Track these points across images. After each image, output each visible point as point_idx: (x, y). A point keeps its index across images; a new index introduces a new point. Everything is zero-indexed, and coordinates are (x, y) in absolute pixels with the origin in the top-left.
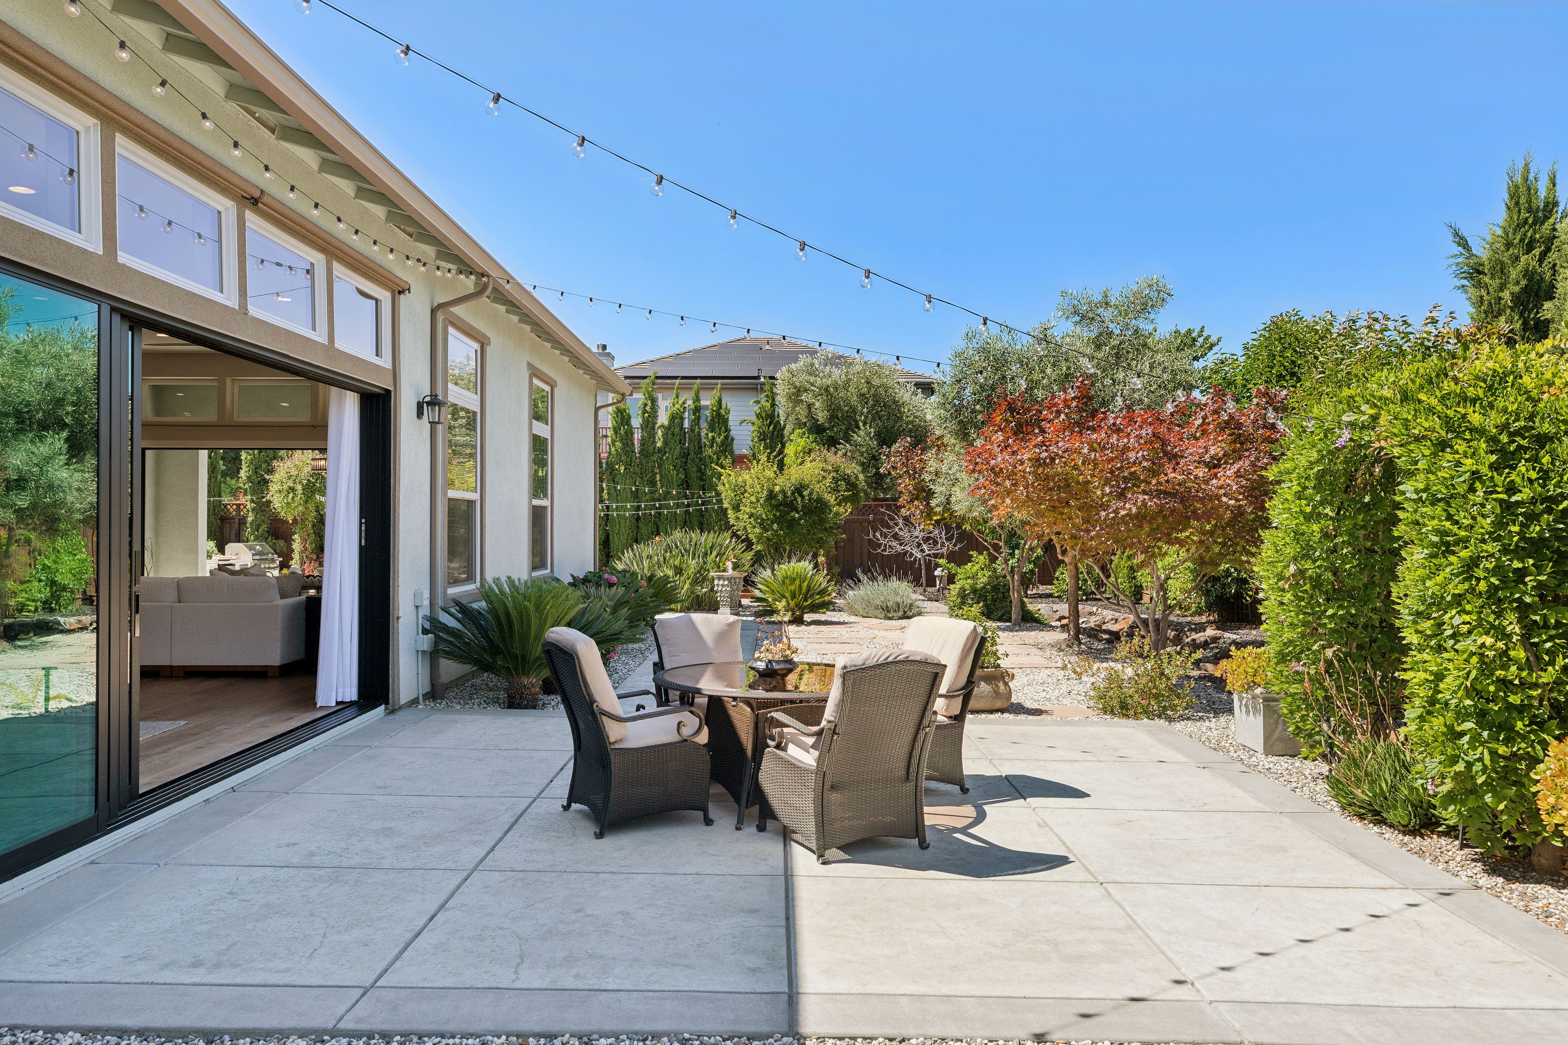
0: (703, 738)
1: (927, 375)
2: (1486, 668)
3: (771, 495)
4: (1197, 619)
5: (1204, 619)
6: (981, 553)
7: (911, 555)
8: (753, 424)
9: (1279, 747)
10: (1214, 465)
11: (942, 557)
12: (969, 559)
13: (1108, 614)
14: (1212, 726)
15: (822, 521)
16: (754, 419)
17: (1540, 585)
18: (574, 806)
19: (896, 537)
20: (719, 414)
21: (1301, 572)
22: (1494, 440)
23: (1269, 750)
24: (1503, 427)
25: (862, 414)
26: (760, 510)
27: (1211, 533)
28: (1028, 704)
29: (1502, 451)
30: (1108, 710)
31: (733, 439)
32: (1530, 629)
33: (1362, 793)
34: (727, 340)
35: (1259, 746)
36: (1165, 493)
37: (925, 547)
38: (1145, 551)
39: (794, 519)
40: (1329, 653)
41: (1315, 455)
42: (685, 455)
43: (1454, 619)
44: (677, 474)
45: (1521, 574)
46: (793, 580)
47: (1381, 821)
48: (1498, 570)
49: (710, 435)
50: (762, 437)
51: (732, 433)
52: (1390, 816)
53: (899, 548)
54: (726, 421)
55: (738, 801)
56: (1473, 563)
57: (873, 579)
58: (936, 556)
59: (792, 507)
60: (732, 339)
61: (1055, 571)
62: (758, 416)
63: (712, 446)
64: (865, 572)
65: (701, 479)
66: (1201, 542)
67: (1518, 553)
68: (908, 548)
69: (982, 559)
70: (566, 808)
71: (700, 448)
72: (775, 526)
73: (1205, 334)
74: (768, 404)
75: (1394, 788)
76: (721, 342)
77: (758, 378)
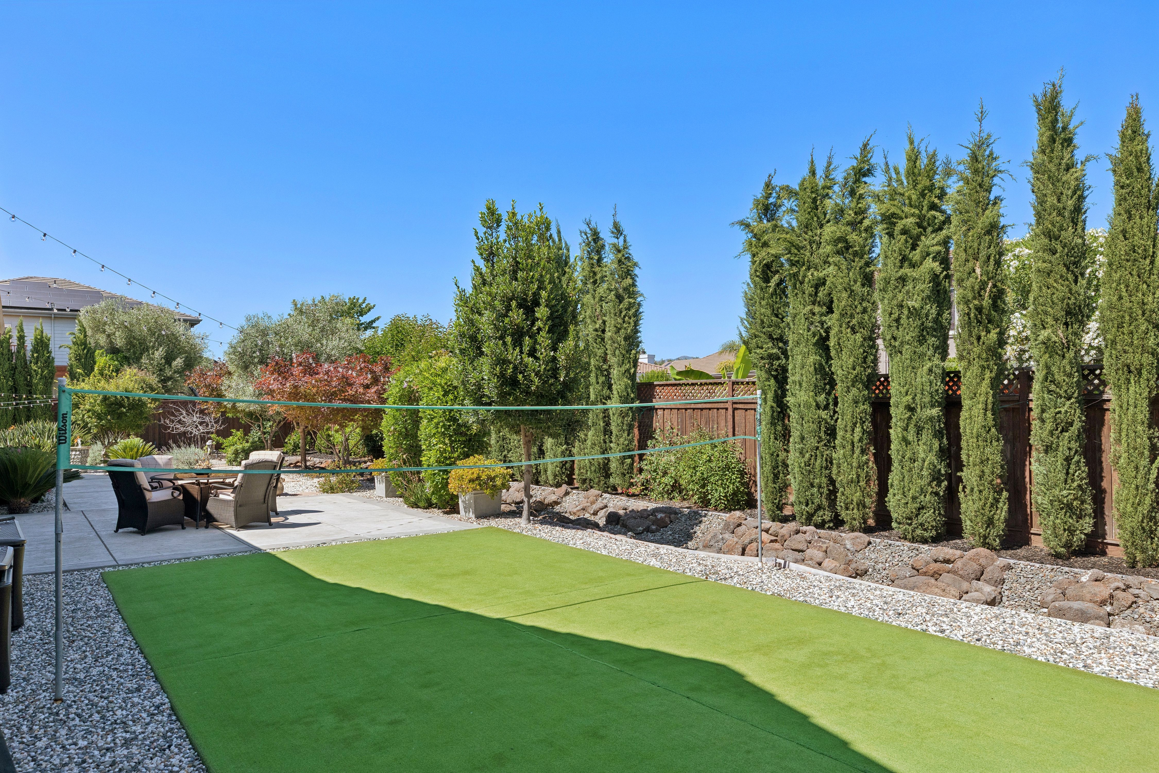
0: (181, 497)
1: (187, 314)
2: (442, 453)
3: (105, 399)
4: (363, 459)
5: (366, 459)
6: (238, 430)
7: (191, 433)
8: (70, 348)
9: (391, 494)
10: (367, 387)
11: (212, 433)
12: (231, 434)
13: (317, 460)
14: (368, 493)
15: (141, 413)
16: (71, 344)
17: (454, 429)
18: (120, 530)
19: (180, 422)
20: (41, 340)
21: (395, 429)
22: (443, 387)
23: (387, 496)
24: (446, 384)
25: (151, 341)
26: (97, 408)
27: (367, 416)
28: (290, 493)
29: (445, 391)
30: (325, 491)
31: (53, 358)
32: (452, 442)
33: (412, 499)
34: (17, 278)
35: (384, 496)
36: (348, 400)
37: (200, 427)
38: (340, 425)
39: (124, 413)
40: (404, 456)
41: (398, 390)
42: (14, 369)
43: (434, 441)
44: (7, 382)
45: (450, 426)
46: (132, 449)
47: (418, 507)
48: (444, 426)
49: (35, 355)
50: (78, 358)
51: (53, 355)
52: (419, 504)
53: (182, 429)
54: (47, 346)
55: (195, 520)
56: (437, 424)
57: (179, 447)
58: (208, 433)
59: (122, 405)
60: (22, 277)
61: (285, 439)
62: (74, 343)
63: (37, 363)
64: (174, 442)
65: (28, 386)
66: (363, 420)
67: (448, 420)
68: (189, 429)
69: (239, 434)
70: (116, 531)
71: (26, 364)
72: (109, 417)
73: (367, 302)
74: (82, 337)
75: (421, 496)
76: (12, 278)
77: (52, 309)
